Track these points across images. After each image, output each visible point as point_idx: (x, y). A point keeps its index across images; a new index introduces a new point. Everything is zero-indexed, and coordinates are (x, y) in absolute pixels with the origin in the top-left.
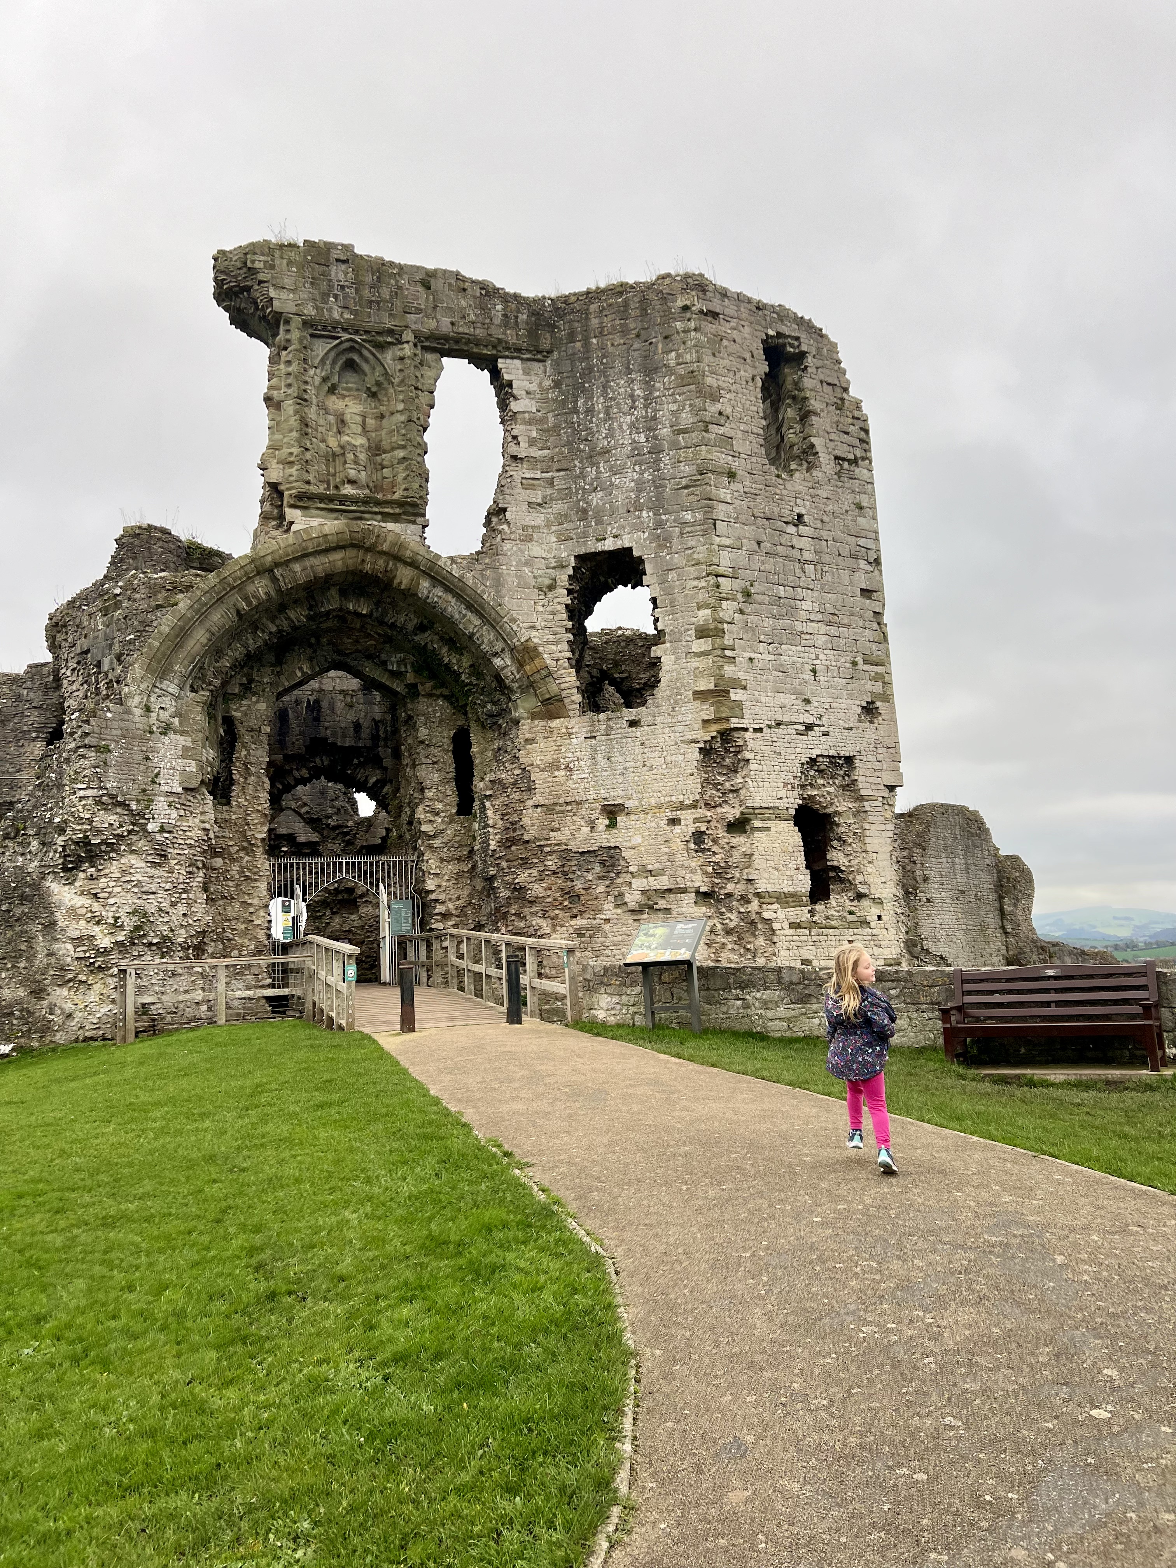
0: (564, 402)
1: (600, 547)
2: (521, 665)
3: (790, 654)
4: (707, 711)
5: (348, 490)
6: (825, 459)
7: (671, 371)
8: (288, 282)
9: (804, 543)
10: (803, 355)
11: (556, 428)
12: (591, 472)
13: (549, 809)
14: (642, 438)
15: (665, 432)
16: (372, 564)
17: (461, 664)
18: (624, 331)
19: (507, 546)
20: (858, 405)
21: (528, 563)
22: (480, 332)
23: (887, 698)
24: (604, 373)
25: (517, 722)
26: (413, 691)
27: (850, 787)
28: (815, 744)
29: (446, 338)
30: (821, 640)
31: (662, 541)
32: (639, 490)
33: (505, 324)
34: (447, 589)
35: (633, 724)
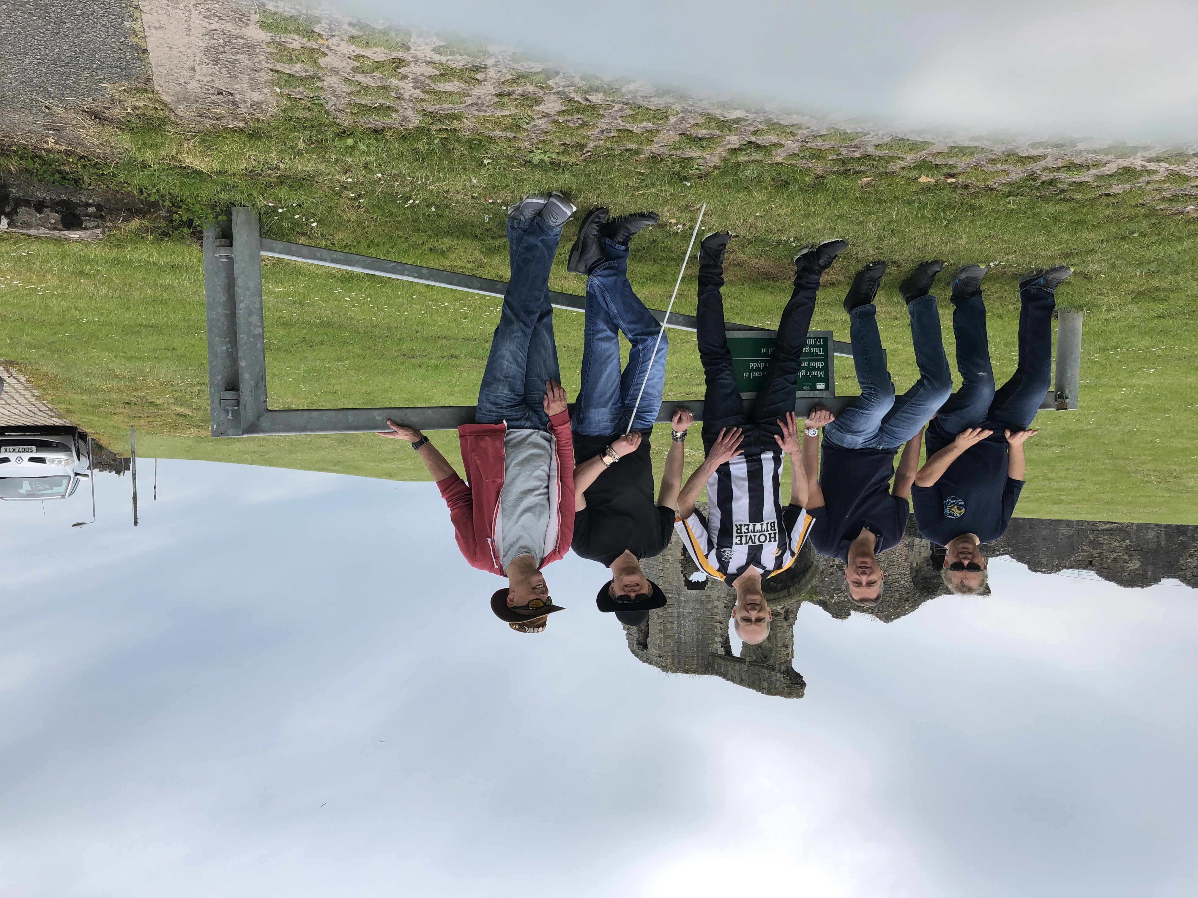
0: (706, 638)
1: (696, 591)
7: (673, 641)
8: (778, 683)
10: (637, 644)
11: (709, 631)
12: (699, 615)
14: (682, 622)
18: (686, 657)
19: (724, 596)
21: (719, 590)
24: (693, 645)
33: (721, 665)
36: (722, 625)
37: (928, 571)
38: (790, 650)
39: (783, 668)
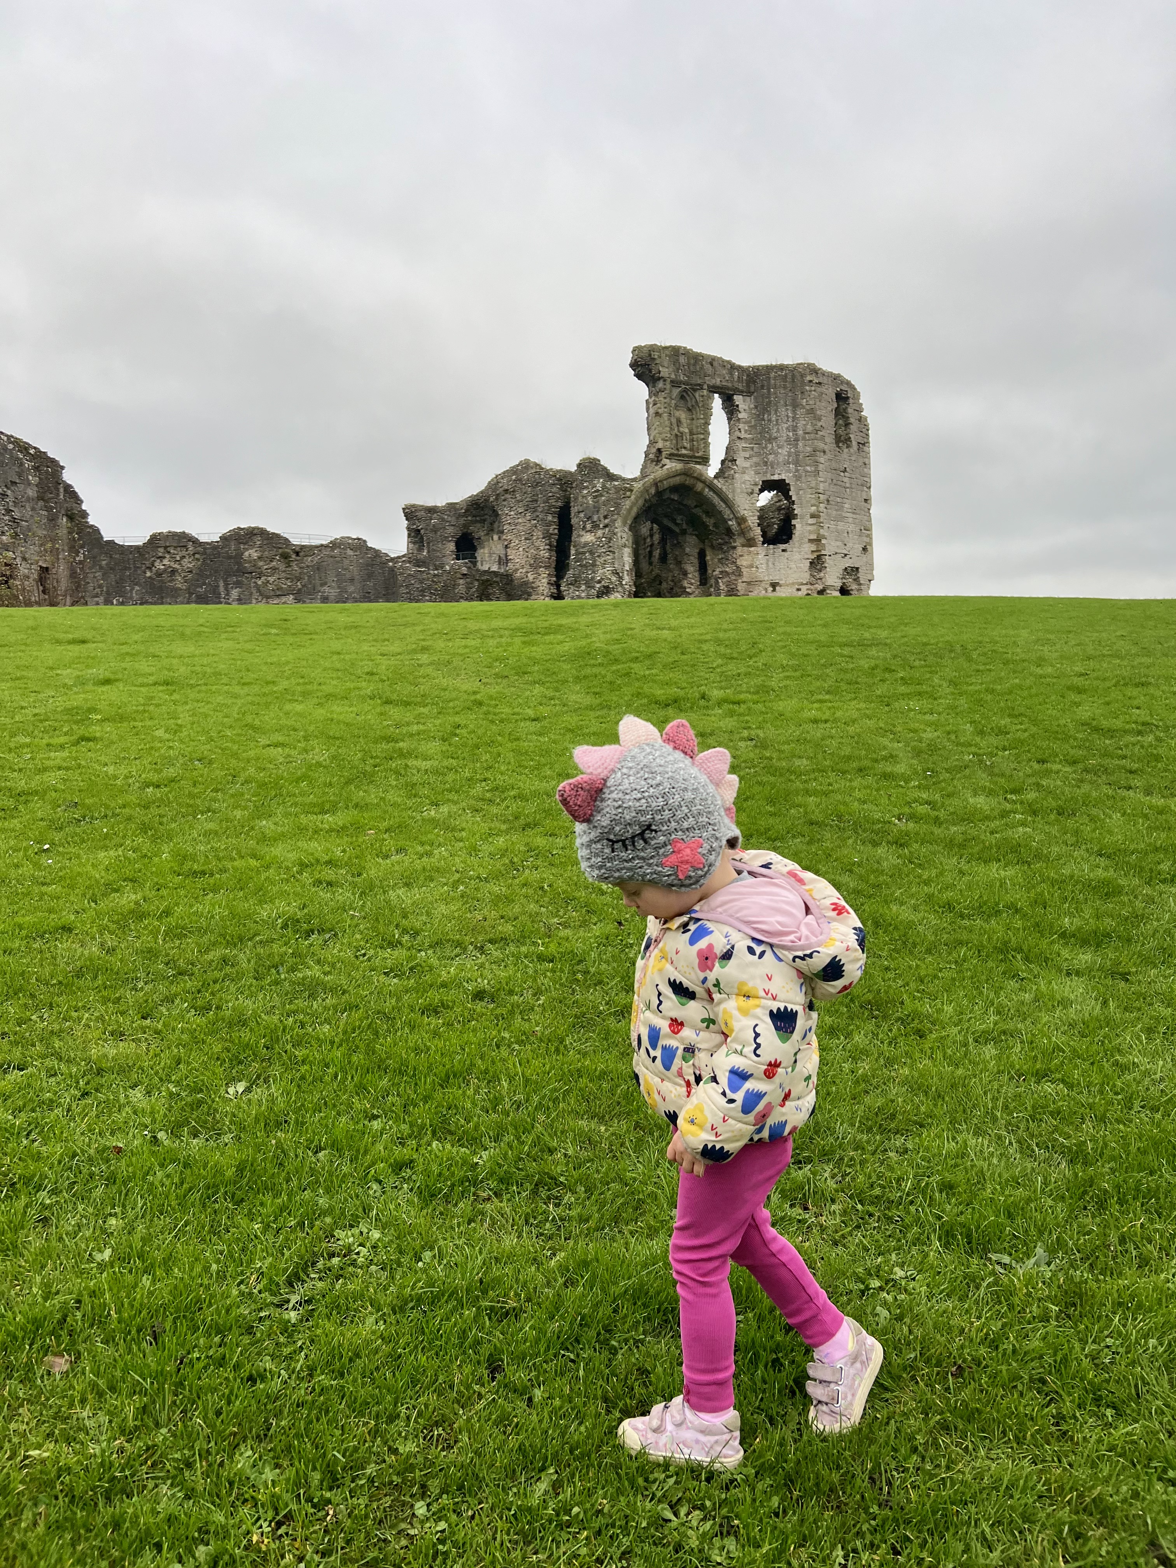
0: (758, 416)
1: (773, 478)
2: (739, 524)
3: (841, 525)
4: (814, 548)
5: (684, 452)
6: (854, 443)
7: (804, 407)
8: (666, 364)
9: (846, 480)
10: (848, 398)
11: (755, 426)
12: (770, 446)
13: (749, 583)
14: (791, 434)
15: (800, 432)
16: (689, 481)
17: (710, 522)
18: (785, 387)
19: (737, 475)
20: (866, 418)
21: (743, 483)
22: (730, 385)
23: (871, 544)
24: (776, 405)
25: (735, 548)
26: (684, 532)
27: (856, 580)
28: (848, 563)
29: (718, 387)
30: (850, 520)
31: (798, 478)
32: (789, 456)
33: (739, 381)
34: (715, 492)
35: (783, 551)
36: (739, 435)
37: (478, 531)
38: (652, 411)
39: (660, 384)
